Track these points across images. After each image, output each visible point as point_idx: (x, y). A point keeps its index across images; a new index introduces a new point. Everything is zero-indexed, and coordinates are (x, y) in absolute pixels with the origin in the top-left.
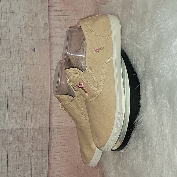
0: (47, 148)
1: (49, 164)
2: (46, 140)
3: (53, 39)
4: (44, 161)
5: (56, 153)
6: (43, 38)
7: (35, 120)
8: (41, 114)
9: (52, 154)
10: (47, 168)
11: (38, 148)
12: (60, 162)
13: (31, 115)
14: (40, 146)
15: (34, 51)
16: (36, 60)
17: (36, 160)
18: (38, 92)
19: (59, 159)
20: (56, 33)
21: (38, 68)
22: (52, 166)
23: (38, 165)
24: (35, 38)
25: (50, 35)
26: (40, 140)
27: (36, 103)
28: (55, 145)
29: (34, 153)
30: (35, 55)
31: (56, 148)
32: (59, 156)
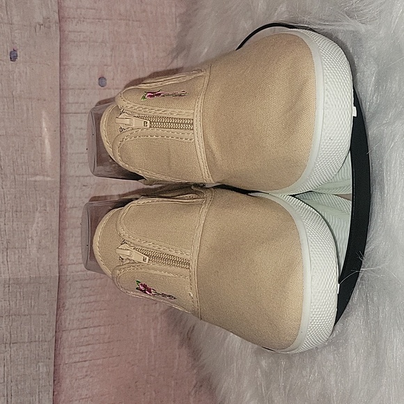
0: (51, 335)
1: (57, 379)
2: (47, 313)
3: (70, 26)
4: (43, 369)
5: (78, 349)
6: (42, 22)
7: (17, 257)
8: (35, 238)
9: (65, 352)
10: (51, 391)
11: (26, 334)
12: (89, 373)
13: (5, 243)
14: (33, 329)
15: (13, 57)
16: (19, 85)
17: (19, 367)
18: (25, 176)
19: (87, 364)
20: (77, 8)
21: (25, 108)
22: (66, 383)
23: (25, 381)
24: (16, 19)
25: (61, 14)
26: (33, 312)
27: (19, 209)
28: (75, 326)
29: (15, 348)
30: (17, 70)
31: (76, 333)
32: (84, 355)
